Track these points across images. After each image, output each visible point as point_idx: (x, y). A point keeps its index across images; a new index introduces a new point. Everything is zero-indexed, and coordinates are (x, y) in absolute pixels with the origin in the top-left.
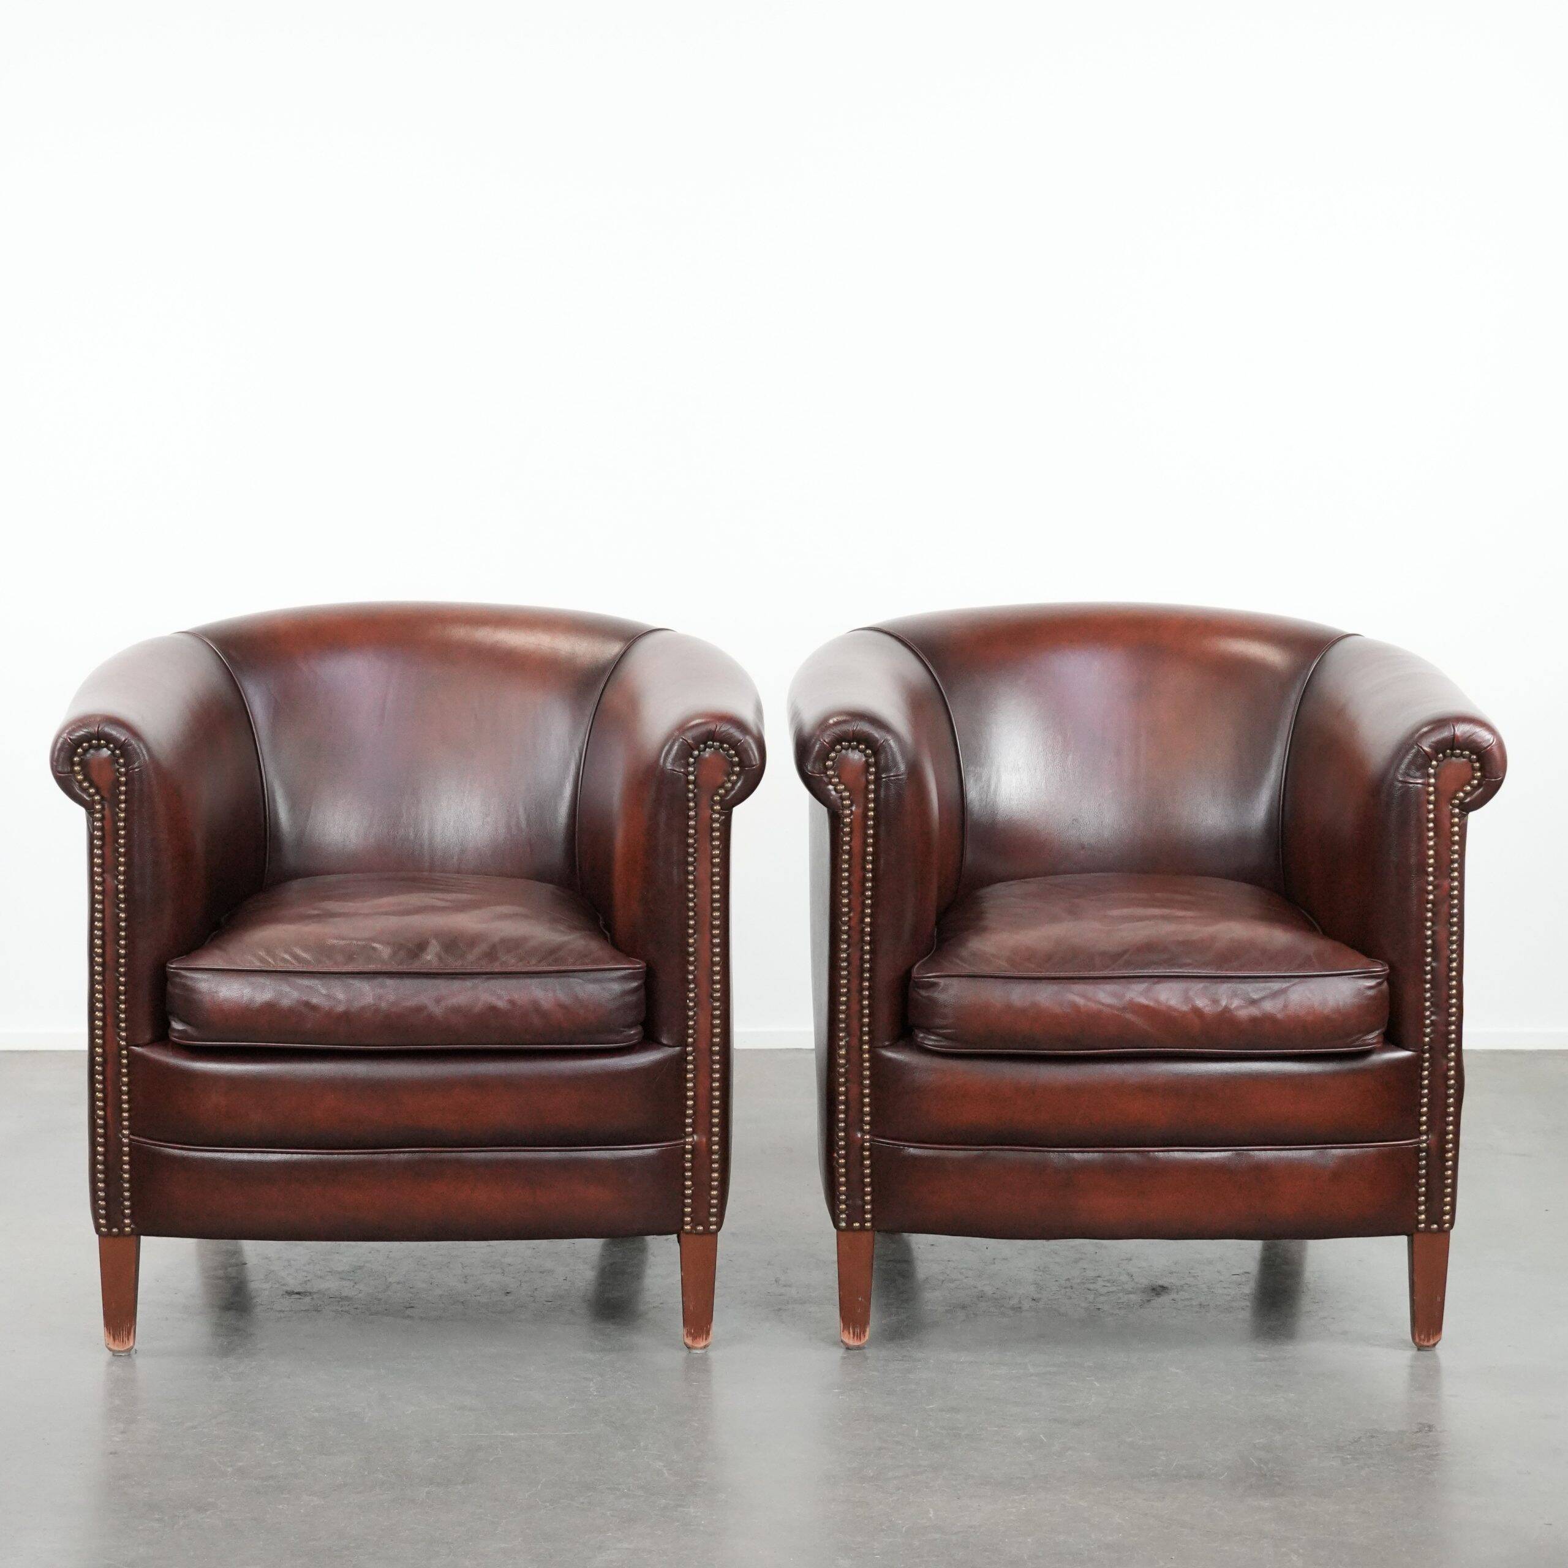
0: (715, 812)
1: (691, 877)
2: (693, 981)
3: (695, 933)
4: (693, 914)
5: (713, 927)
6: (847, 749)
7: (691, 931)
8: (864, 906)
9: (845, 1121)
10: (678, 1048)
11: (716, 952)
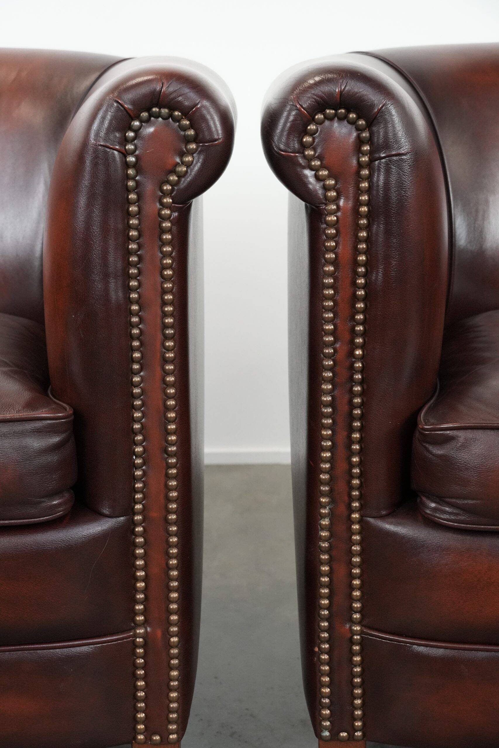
0: (164, 206)
1: (134, 296)
2: (141, 431)
3: (141, 369)
4: (138, 344)
5: (166, 361)
6: (330, 119)
7: (136, 367)
8: (354, 334)
9: (329, 608)
10: (122, 518)
11: (170, 393)
